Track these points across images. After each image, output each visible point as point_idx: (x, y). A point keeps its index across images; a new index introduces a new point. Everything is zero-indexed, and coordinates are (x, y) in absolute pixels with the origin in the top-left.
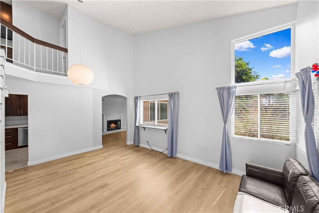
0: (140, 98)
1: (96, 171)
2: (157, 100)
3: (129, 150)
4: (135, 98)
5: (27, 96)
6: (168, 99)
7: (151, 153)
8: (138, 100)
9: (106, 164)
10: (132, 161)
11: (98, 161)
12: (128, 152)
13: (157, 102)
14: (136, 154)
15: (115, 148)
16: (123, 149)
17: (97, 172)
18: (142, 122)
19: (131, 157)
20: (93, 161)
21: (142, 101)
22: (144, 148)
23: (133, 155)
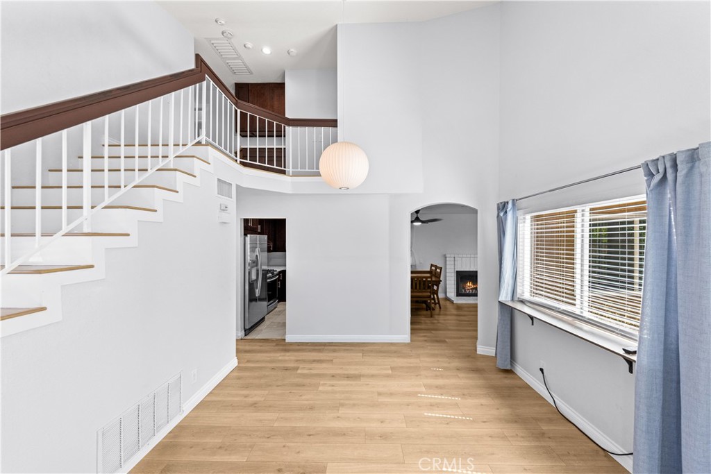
0: (514, 204)
1: (342, 405)
2: (587, 208)
3: (470, 375)
4: (498, 209)
5: (284, 221)
6: (643, 198)
7: (545, 427)
8: (506, 212)
9: (380, 394)
10: (448, 422)
11: (373, 376)
12: (464, 380)
13: (587, 213)
14: (483, 401)
15: (436, 352)
16: (456, 363)
17: (342, 411)
18: (525, 291)
19: (456, 405)
20: (365, 370)
21: (528, 217)
22: (528, 387)
23: (470, 401)
